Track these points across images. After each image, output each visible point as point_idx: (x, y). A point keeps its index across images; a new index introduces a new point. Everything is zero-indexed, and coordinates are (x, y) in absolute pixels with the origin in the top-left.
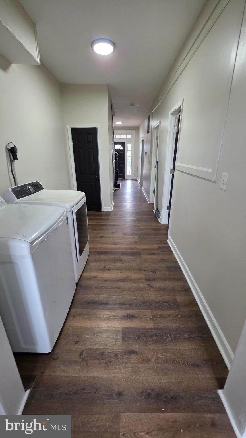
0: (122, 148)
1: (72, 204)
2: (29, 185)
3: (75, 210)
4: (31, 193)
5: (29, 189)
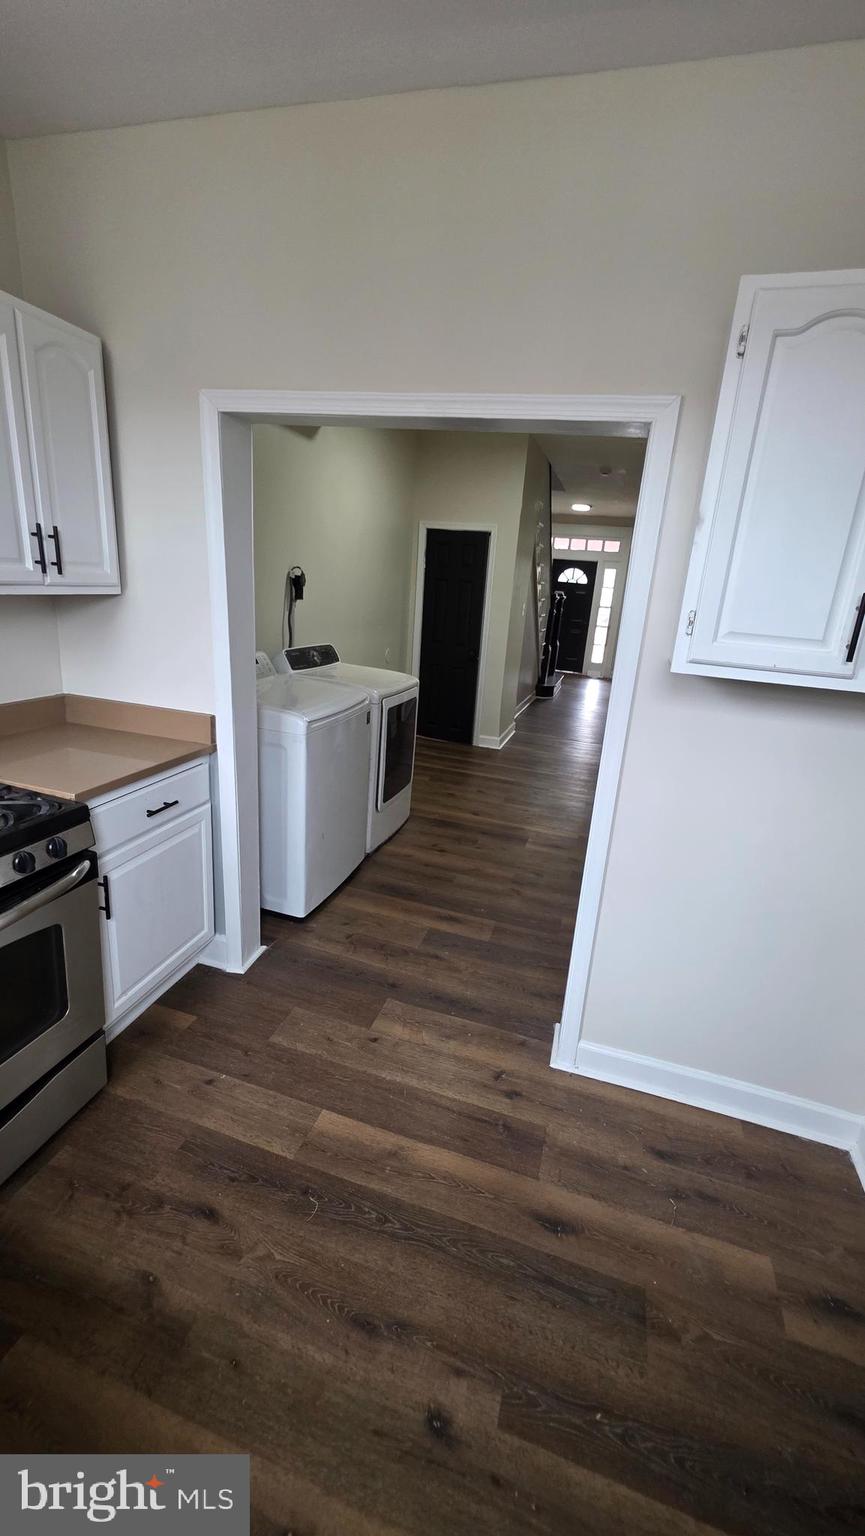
0: (583, 580)
1: (385, 691)
2: (314, 648)
3: (388, 704)
4: (315, 665)
5: (313, 656)
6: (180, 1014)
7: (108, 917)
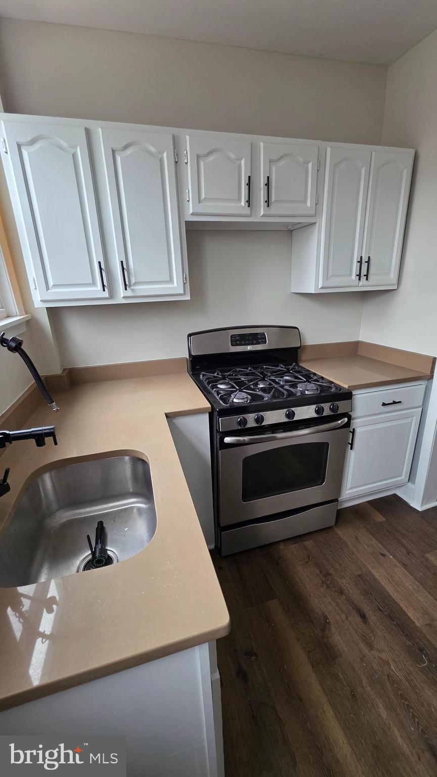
6: (377, 513)
7: (351, 449)
